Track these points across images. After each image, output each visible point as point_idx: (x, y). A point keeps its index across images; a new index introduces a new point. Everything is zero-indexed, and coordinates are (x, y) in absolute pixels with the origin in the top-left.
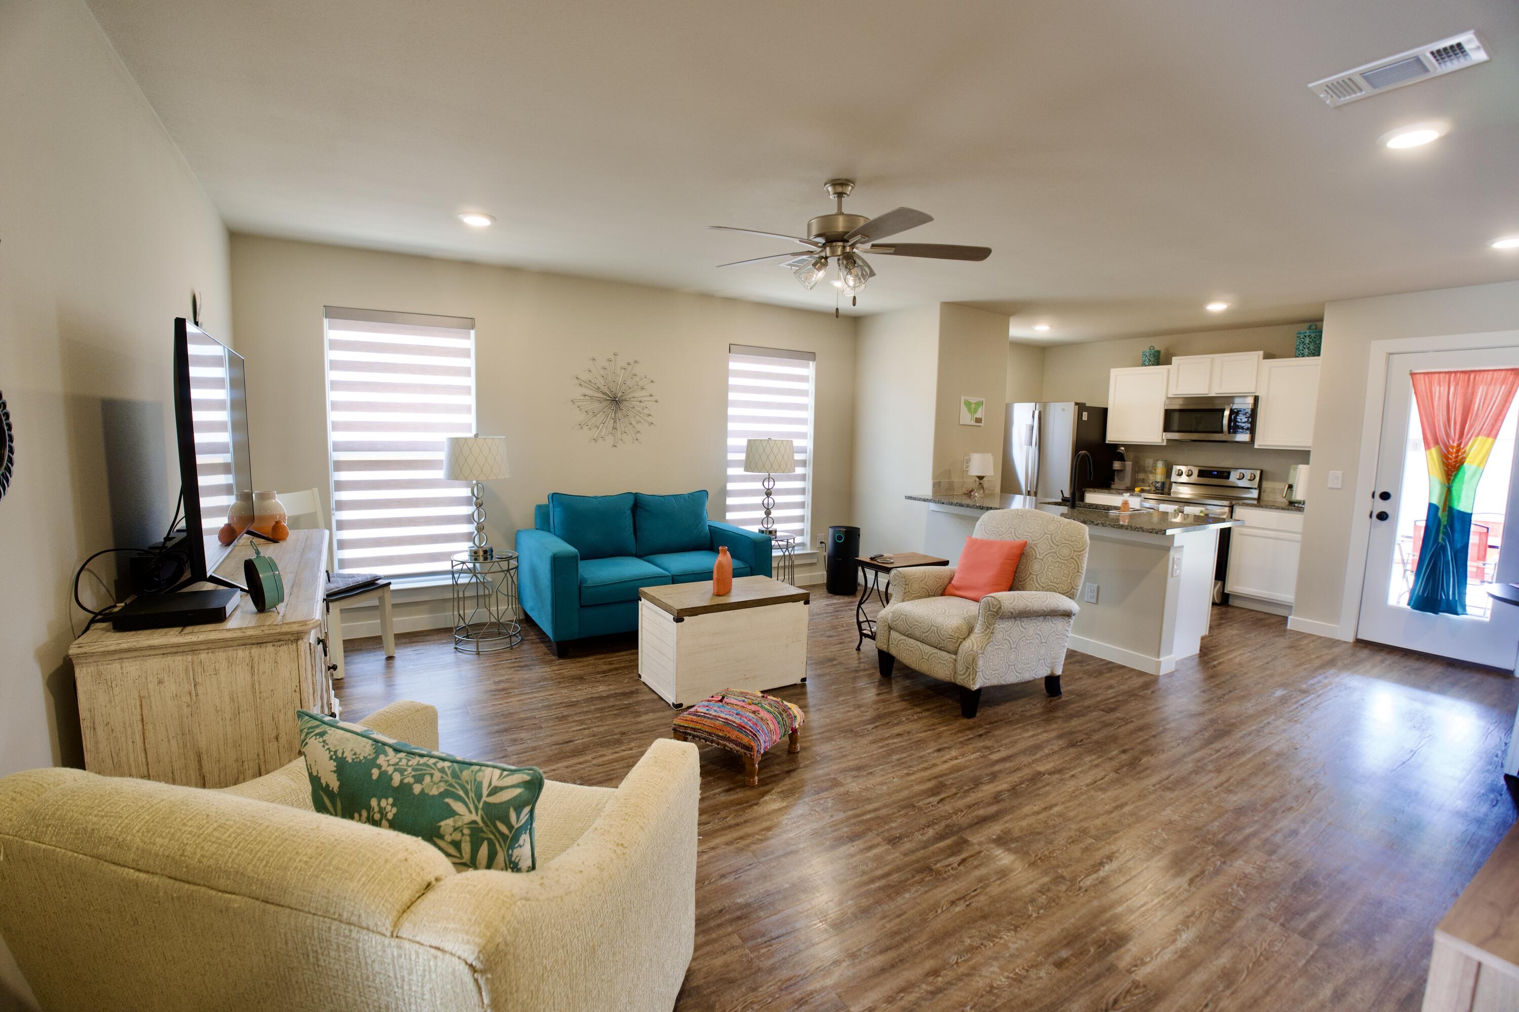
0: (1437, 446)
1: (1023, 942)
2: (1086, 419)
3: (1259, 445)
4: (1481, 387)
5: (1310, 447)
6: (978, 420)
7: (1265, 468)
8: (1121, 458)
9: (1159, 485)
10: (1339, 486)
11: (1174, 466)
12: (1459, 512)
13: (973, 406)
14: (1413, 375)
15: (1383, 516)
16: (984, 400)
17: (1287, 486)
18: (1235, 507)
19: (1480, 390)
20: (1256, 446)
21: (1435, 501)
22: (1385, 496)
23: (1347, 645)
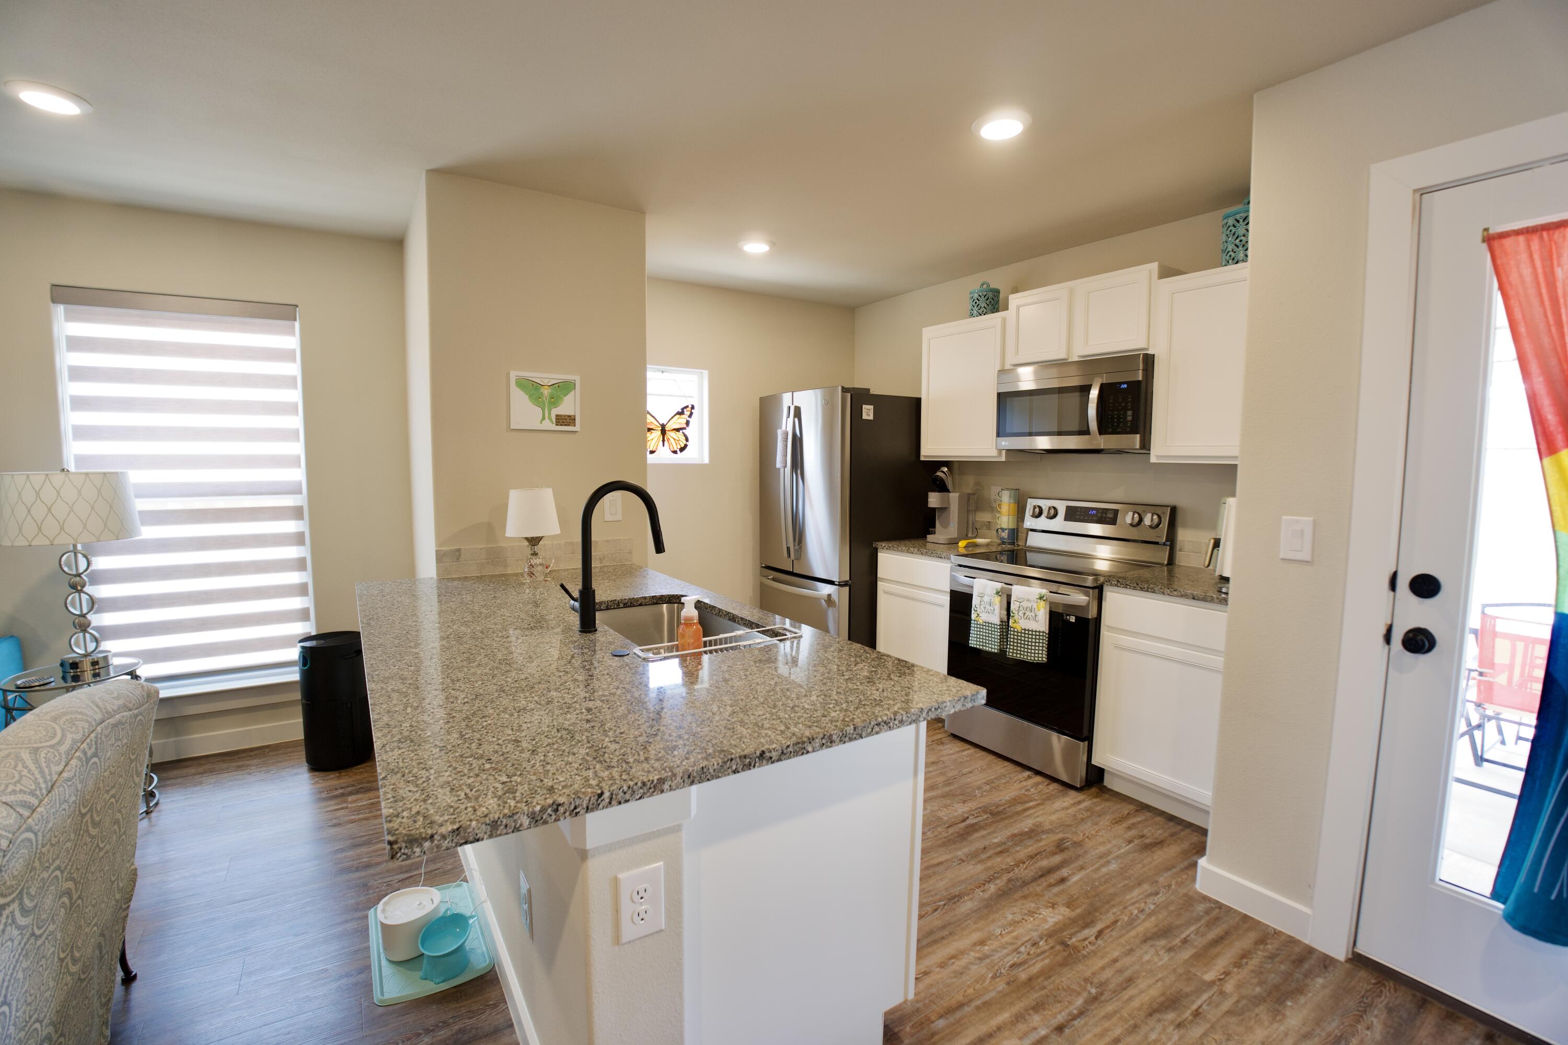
2: (871, 418)
6: (565, 420)
8: (942, 487)
9: (1005, 535)
10: (1306, 556)
11: (1029, 500)
13: (546, 392)
14: (1490, 239)
15: (1418, 641)
16: (577, 379)
17: (1213, 542)
18: (1109, 588)
22: (1424, 586)
23: (1327, 962)
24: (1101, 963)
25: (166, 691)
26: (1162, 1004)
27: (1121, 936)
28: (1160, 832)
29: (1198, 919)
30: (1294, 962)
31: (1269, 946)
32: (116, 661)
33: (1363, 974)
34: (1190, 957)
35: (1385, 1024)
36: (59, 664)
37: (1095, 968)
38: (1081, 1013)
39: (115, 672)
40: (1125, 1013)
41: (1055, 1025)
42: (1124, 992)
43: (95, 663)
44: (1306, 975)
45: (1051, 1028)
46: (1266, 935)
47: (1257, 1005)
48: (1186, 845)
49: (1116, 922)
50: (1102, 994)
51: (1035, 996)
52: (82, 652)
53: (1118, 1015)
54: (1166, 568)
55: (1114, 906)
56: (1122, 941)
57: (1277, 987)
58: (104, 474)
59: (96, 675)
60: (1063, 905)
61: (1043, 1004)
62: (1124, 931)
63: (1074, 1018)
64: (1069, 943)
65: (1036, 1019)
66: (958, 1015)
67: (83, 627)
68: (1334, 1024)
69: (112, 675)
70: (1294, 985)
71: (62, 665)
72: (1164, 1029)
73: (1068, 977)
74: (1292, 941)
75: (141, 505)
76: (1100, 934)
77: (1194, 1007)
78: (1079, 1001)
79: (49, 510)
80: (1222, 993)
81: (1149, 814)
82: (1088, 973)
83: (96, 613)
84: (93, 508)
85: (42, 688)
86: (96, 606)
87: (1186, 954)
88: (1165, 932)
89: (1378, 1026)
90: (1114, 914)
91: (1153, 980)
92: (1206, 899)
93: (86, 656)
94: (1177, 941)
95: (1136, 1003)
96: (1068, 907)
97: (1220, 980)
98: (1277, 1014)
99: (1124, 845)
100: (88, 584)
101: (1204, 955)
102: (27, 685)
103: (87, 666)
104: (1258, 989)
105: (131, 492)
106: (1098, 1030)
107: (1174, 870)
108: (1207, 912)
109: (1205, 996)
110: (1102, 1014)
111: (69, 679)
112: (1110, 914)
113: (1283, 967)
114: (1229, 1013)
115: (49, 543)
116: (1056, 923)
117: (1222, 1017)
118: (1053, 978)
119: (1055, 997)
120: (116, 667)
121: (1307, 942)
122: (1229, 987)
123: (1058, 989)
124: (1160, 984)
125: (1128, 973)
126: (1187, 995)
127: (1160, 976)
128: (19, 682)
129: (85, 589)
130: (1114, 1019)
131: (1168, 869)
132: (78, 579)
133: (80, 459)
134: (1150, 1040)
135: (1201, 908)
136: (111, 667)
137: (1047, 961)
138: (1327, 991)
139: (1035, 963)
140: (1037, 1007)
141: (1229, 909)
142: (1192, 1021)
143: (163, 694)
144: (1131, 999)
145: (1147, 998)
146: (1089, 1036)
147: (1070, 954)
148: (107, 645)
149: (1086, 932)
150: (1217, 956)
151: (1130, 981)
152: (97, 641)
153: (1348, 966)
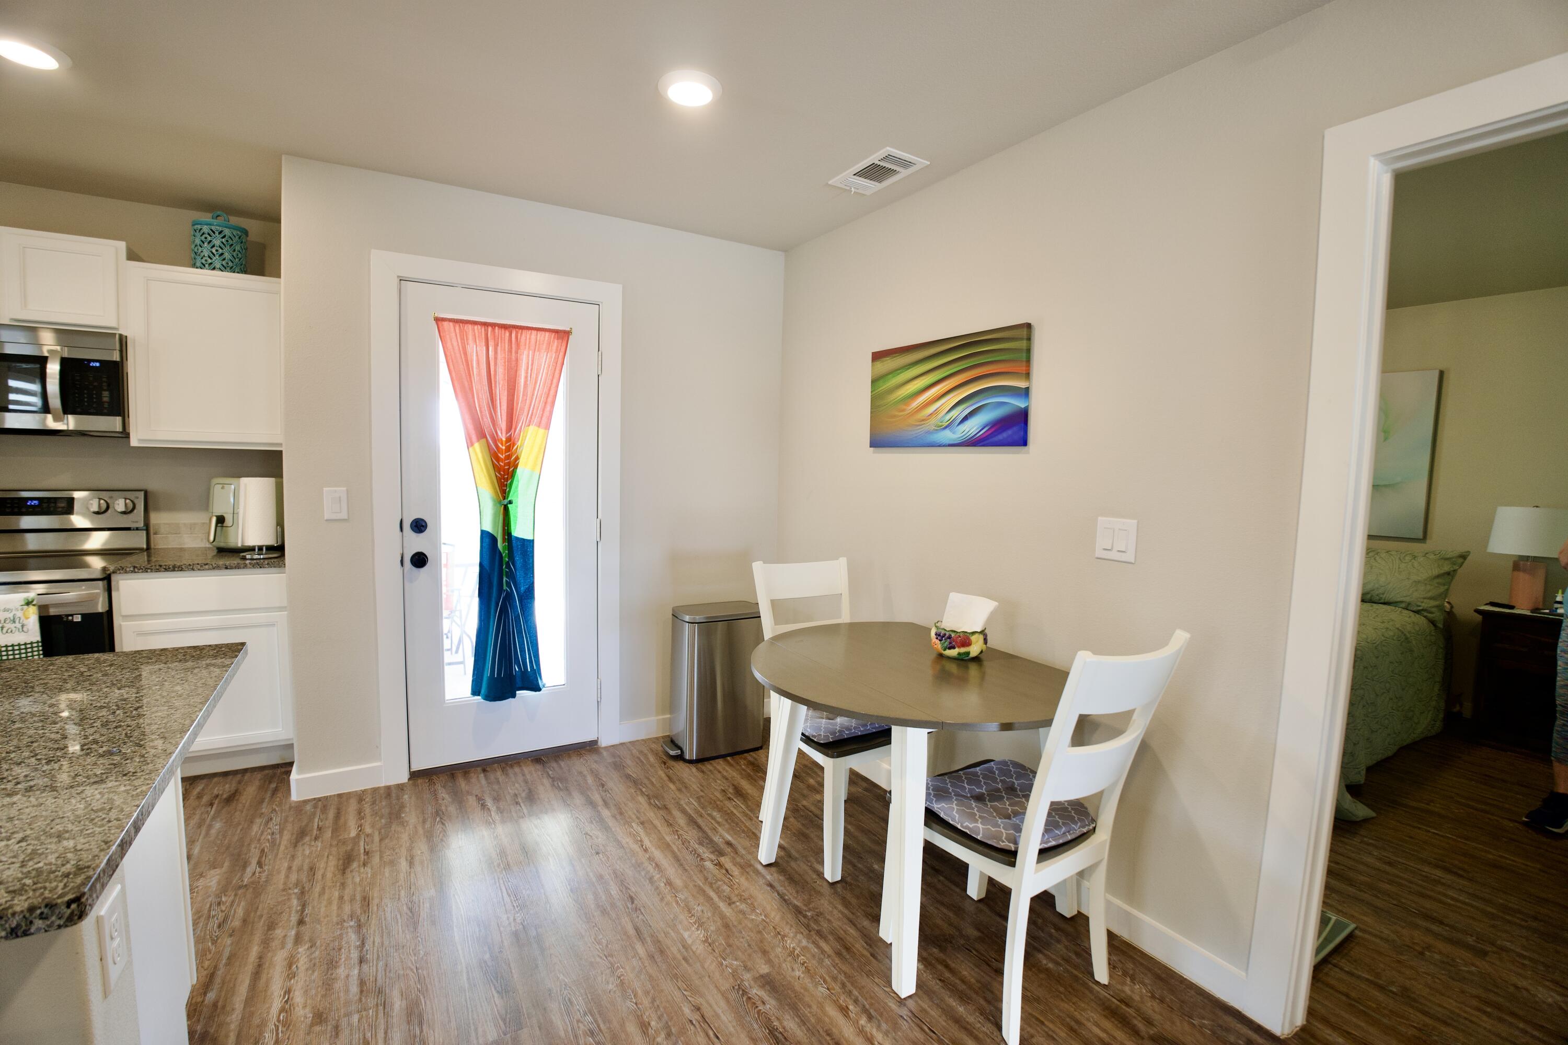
0: (484, 440)
3: (140, 440)
4: (526, 352)
5: (281, 445)
7: (153, 485)
10: (344, 515)
12: (517, 539)
14: (438, 320)
15: (420, 560)
17: (214, 520)
18: (114, 578)
19: (524, 357)
20: (134, 442)
21: (488, 528)
22: (419, 526)
23: (400, 787)
24: (282, 876)
26: (344, 864)
27: (277, 855)
28: (227, 786)
29: (314, 814)
30: (386, 798)
31: (367, 800)
33: (420, 781)
34: (332, 833)
35: (448, 793)
37: (282, 881)
38: (304, 906)
40: (329, 884)
41: (296, 923)
42: (316, 876)
44: (398, 799)
45: (295, 927)
46: (360, 797)
47: (391, 827)
48: (257, 783)
49: (263, 851)
50: (304, 888)
51: (260, 926)
53: (327, 888)
54: (145, 553)
55: (249, 844)
56: (280, 855)
57: (390, 814)
60: (210, 869)
61: (272, 923)
62: (275, 851)
63: (303, 910)
64: (245, 883)
65: (279, 932)
66: (218, 980)
68: (430, 808)
70: (397, 807)
72: (359, 872)
73: (269, 899)
74: (375, 790)
76: (260, 864)
77: (362, 851)
78: (295, 902)
80: (368, 835)
81: (205, 781)
82: (281, 887)
87: (328, 834)
88: (302, 834)
89: (446, 796)
90: (256, 848)
91: (325, 859)
92: (306, 802)
94: (315, 832)
95: (329, 875)
96: (215, 868)
97: (360, 831)
98: (403, 824)
99: (209, 809)
101: (338, 827)
104: (383, 821)
106: (324, 903)
107: (267, 800)
108: (315, 807)
109: (362, 843)
110: (317, 895)
112: (253, 850)
113: (384, 803)
114: (381, 840)
116: (219, 883)
117: (380, 844)
118: (260, 908)
119: (275, 913)
121: (383, 785)
122: (368, 830)
123: (272, 909)
124: (331, 857)
125: (306, 867)
126: (352, 850)
127: (326, 854)
130: (327, 891)
131: (262, 801)
134: (358, 882)
135: (308, 807)
137: (243, 904)
138: (413, 798)
139: (235, 912)
140: (271, 926)
141: (326, 798)
142: (368, 858)
144: (323, 876)
145: (332, 868)
146: (323, 910)
147: (254, 888)
149: (249, 871)
150: (345, 823)
151: (312, 869)
153: (411, 782)
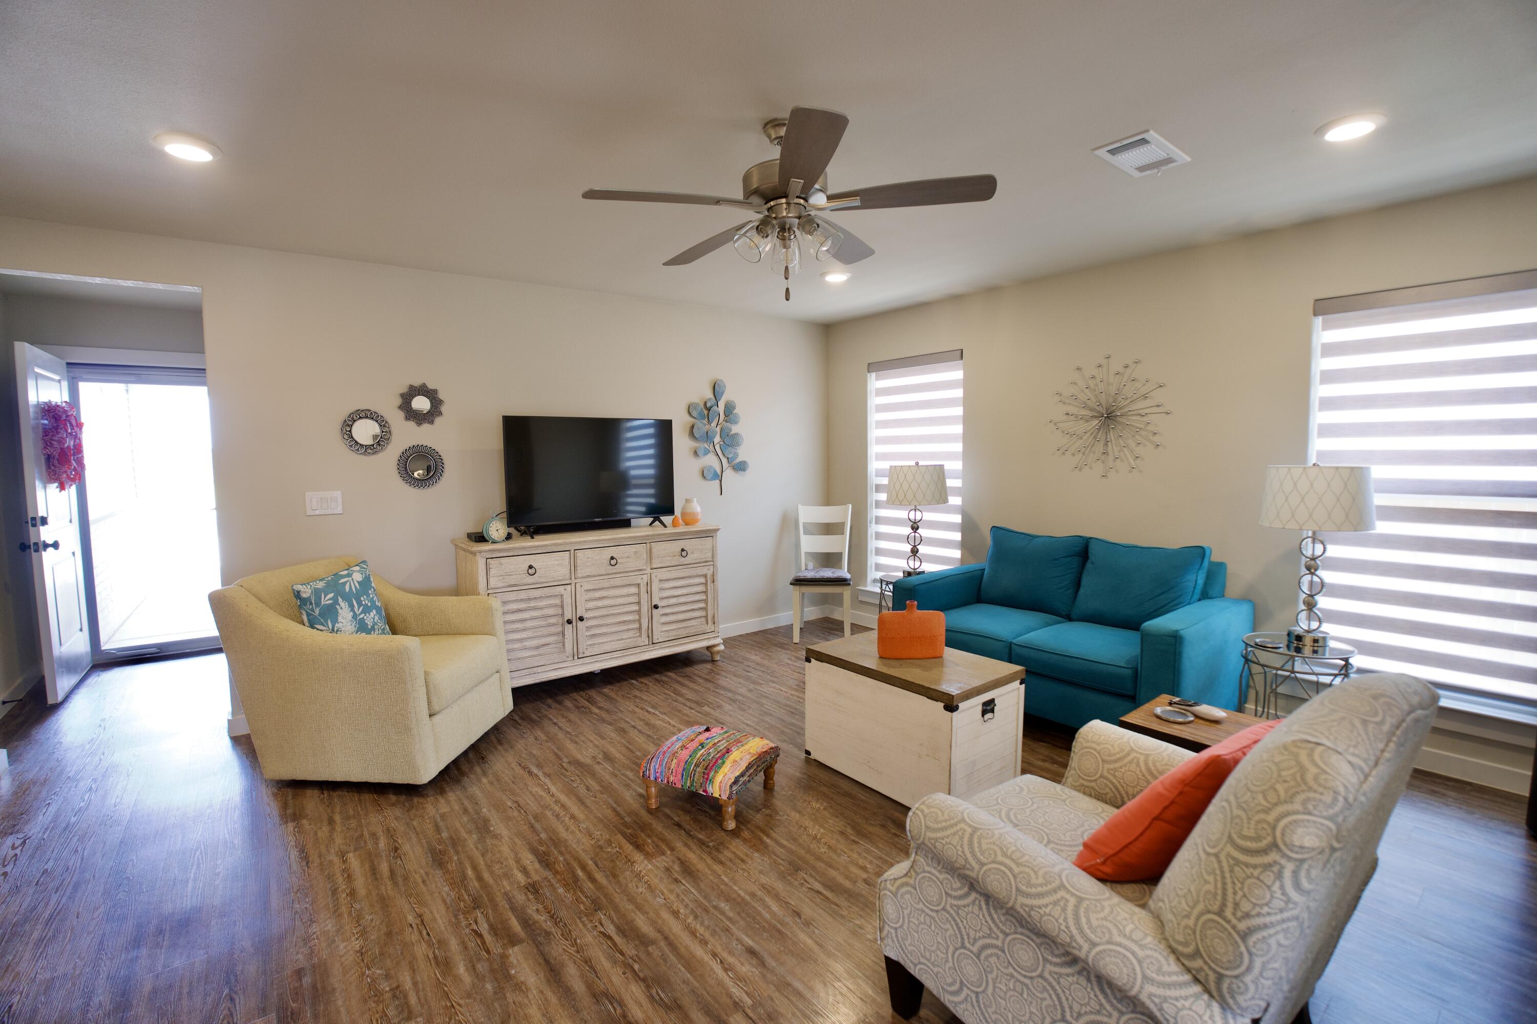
1: (341, 953)
25: (1448, 701)
32: (1332, 644)
36: (1286, 633)
39: (1330, 654)
43: (1316, 641)
52: (1306, 628)
58: (1352, 468)
59: (1315, 652)
67: (1310, 605)
69: (1327, 656)
71: (1289, 634)
75: (1379, 500)
79: (1303, 498)
83: (1324, 595)
84: (1338, 500)
85: (1274, 650)
86: (1324, 590)
93: (1308, 632)
100: (1320, 568)
102: (1263, 645)
103: (1308, 641)
105: (1372, 486)
111: (1292, 649)
115: (1297, 528)
120: (1333, 650)
128: (1258, 640)
129: (1318, 573)
132: (1313, 562)
133: (1320, 454)
136: (1327, 648)
143: (1444, 703)
148: (1326, 627)
152: (1320, 621)
